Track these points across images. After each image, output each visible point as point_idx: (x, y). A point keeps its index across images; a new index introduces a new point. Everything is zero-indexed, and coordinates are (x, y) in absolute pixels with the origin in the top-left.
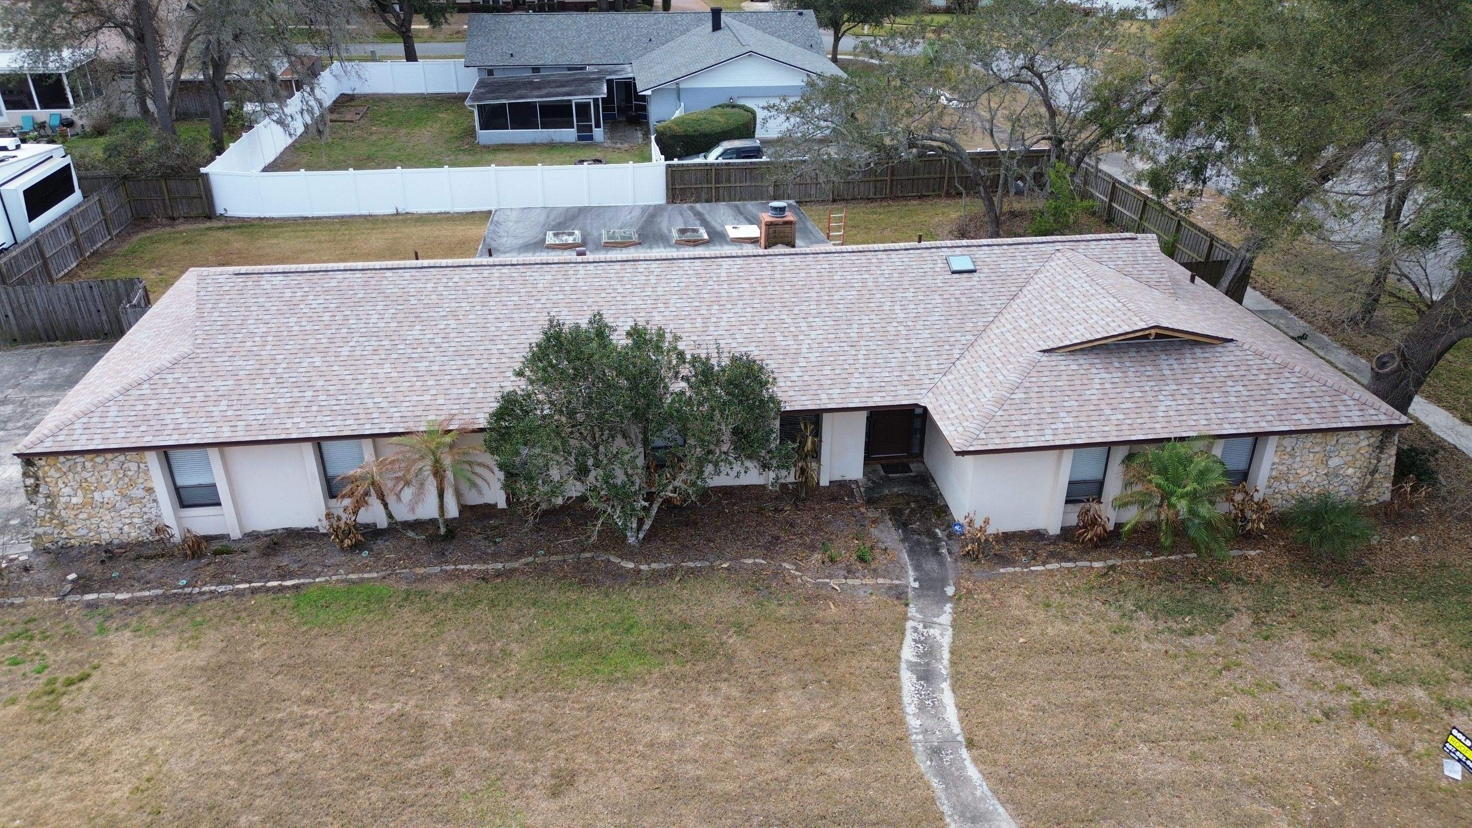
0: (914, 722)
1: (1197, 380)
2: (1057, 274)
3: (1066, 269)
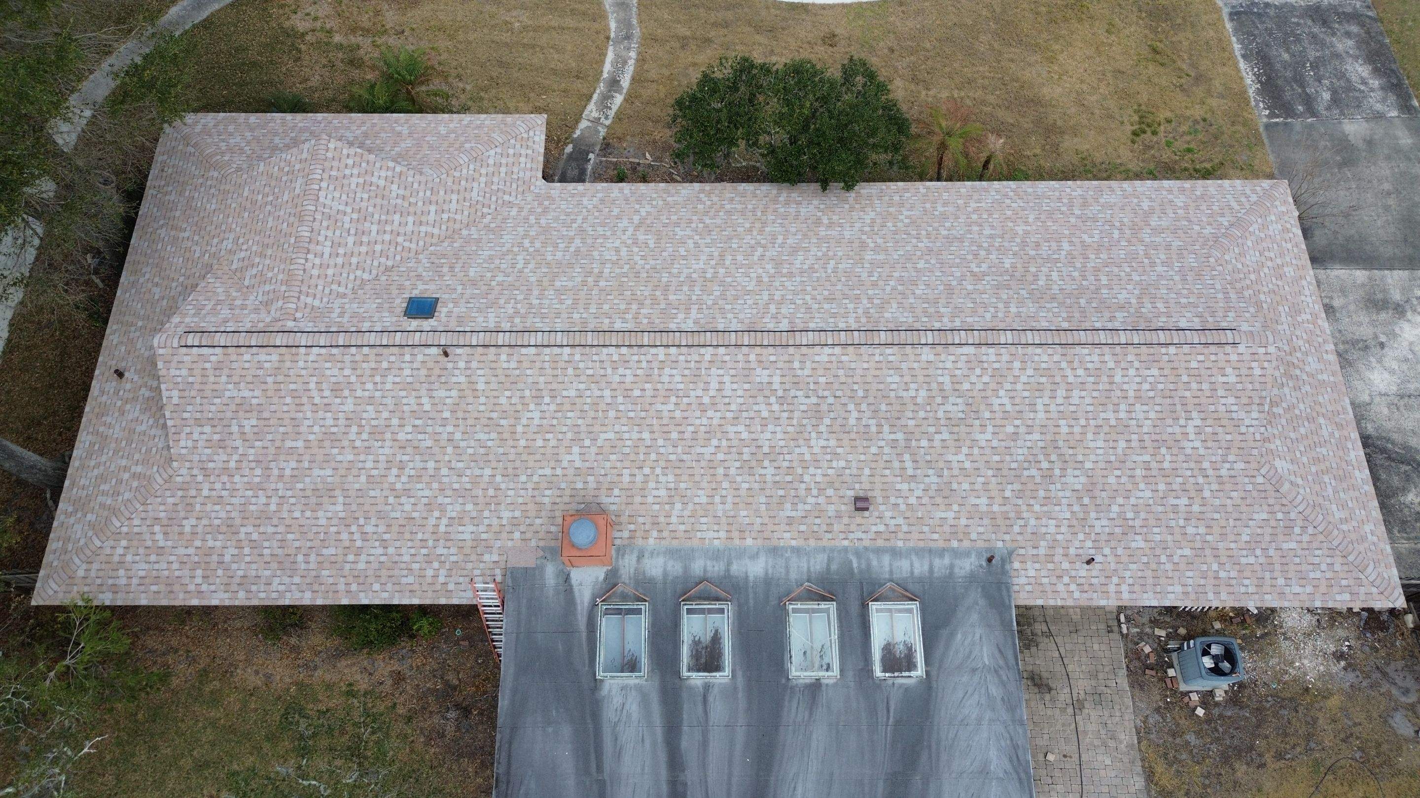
0: (633, 54)
2: (329, 279)
3: (313, 282)
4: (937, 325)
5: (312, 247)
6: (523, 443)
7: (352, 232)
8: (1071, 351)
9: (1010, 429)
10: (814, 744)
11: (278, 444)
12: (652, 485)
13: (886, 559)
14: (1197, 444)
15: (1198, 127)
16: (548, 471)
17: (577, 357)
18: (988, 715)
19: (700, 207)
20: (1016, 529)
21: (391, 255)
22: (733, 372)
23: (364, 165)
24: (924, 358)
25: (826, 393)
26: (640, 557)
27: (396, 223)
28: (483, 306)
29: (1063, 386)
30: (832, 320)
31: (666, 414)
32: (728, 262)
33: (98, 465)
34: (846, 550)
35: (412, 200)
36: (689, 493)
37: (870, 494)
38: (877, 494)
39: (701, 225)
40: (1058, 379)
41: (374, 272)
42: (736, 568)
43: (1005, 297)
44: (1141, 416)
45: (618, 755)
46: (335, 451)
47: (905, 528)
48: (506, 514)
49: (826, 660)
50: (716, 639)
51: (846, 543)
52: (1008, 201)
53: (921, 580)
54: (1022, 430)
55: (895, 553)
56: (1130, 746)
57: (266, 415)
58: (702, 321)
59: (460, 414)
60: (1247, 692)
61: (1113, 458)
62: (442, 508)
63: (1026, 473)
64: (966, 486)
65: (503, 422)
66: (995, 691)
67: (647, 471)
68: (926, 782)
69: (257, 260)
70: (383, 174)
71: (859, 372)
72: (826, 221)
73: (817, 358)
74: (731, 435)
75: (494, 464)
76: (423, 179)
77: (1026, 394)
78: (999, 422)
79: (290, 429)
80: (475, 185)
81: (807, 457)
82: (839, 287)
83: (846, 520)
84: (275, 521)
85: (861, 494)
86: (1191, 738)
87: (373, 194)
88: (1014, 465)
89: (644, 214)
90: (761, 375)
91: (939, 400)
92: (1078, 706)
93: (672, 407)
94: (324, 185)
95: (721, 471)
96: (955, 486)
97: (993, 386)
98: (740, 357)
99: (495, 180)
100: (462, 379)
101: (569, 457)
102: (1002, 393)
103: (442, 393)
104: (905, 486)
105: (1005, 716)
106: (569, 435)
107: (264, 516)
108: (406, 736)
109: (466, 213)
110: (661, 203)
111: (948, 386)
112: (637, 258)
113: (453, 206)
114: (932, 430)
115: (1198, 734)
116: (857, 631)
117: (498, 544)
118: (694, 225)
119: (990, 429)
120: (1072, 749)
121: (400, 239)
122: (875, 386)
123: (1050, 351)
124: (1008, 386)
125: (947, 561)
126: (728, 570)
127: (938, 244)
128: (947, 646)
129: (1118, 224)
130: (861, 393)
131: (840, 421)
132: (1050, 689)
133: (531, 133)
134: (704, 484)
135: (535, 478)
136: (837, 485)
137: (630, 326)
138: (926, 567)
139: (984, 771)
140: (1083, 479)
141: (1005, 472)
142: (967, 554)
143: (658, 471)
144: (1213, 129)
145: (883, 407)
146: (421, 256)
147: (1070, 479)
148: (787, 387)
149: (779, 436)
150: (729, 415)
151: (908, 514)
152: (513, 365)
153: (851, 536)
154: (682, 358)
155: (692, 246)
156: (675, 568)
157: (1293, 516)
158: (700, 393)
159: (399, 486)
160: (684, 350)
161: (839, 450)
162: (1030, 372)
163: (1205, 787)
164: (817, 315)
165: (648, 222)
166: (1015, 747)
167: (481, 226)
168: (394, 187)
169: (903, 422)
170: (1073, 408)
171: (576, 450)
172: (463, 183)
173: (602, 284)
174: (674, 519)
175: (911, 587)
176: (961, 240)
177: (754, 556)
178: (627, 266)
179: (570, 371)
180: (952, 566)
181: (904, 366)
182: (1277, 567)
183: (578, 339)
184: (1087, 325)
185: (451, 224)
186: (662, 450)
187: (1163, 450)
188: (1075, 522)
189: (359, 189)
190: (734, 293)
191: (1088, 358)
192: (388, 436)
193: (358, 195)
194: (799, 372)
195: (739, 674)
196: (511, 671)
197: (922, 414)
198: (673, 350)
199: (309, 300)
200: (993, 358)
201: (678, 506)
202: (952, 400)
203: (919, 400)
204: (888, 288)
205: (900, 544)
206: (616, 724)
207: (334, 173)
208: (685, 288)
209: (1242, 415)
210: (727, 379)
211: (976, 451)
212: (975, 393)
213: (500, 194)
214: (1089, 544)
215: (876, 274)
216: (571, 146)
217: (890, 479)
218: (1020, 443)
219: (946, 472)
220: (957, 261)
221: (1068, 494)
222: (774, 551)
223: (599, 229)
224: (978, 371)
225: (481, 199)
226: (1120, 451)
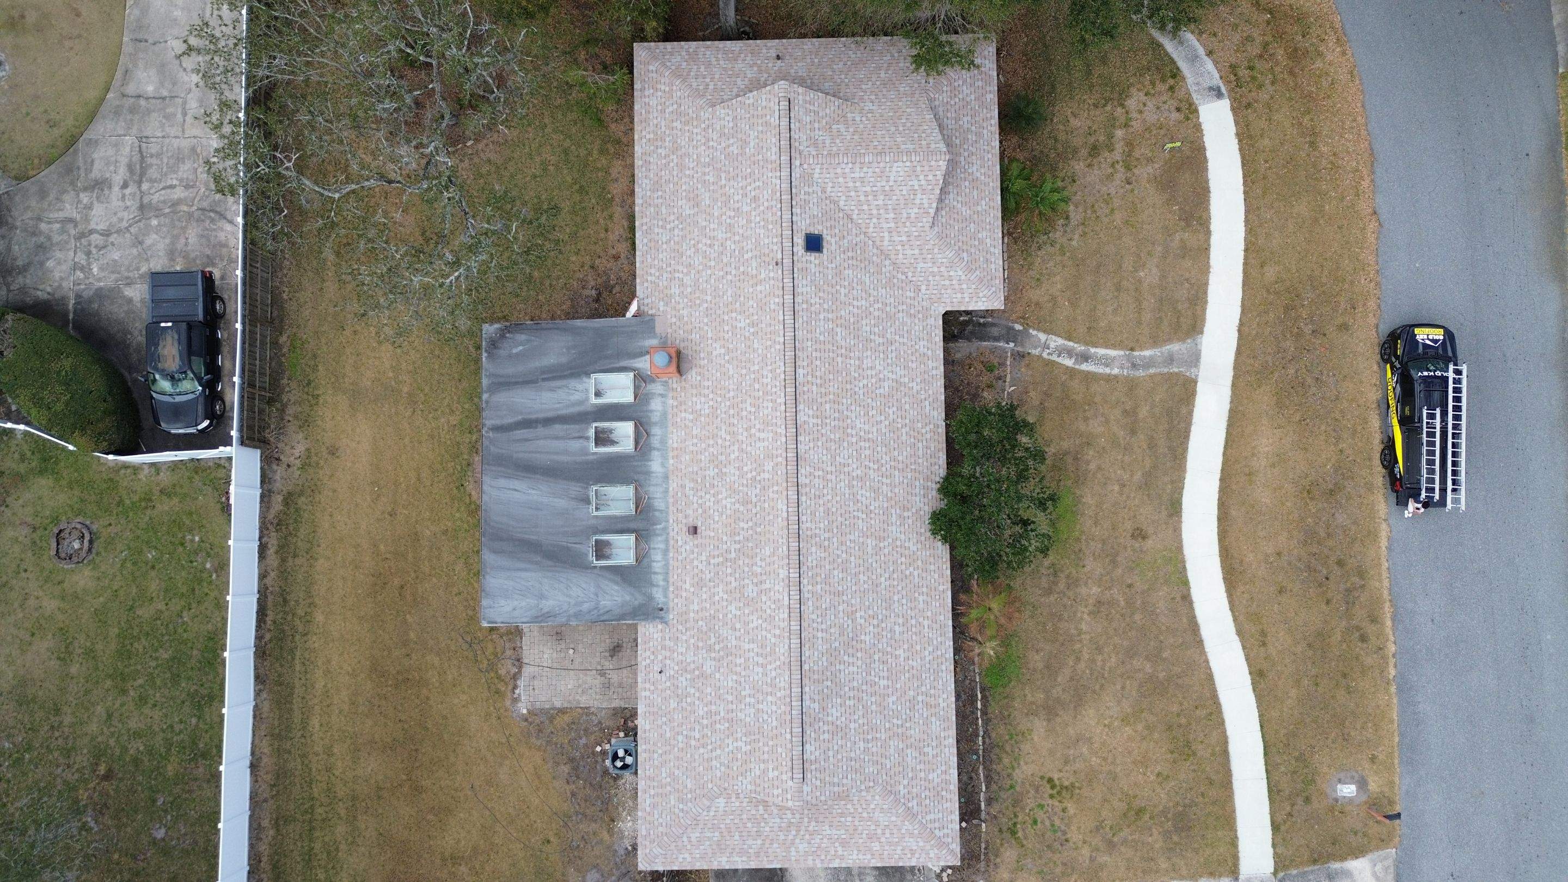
0: (1116, 371)
1: (958, 141)
2: (835, 180)
3: (831, 170)
4: (805, 582)
5: (858, 165)
6: (726, 318)
7: (874, 189)
8: (787, 667)
9: (738, 626)
10: (556, 500)
11: (723, 168)
12: (703, 399)
13: (662, 546)
14: (731, 748)
15: (1059, 834)
16: (710, 335)
17: (778, 347)
18: (573, 602)
19: (920, 425)
20: (680, 627)
21: (861, 216)
22: (770, 447)
23: (930, 187)
24: (781, 571)
25: (758, 508)
26: (662, 396)
27: (887, 216)
28: (817, 283)
29: (765, 662)
30: (809, 512)
31: (744, 406)
32: (862, 444)
33: (718, 60)
34: (668, 521)
35: (908, 224)
36: (698, 423)
37: (699, 535)
38: (698, 540)
39: (900, 426)
40: (769, 658)
41: (846, 208)
42: (655, 454)
43: (833, 630)
44: (746, 712)
45: (552, 390)
46: (719, 204)
47: (680, 558)
48: (685, 312)
49: (602, 508)
50: (613, 443)
51: (671, 521)
52: (931, 649)
53: (649, 566)
54: (738, 634)
55: (666, 552)
56: (579, 702)
57: (740, 158)
58: (806, 426)
59: (742, 277)
60: (611, 781)
61: (722, 691)
62: (688, 273)
63: (712, 635)
64: (704, 596)
65: (738, 304)
66: (586, 607)
67: (711, 396)
68: (537, 563)
69: (851, 130)
70: (925, 201)
71: (772, 529)
72: (906, 514)
73: (780, 501)
74: (732, 448)
75: (713, 301)
76: (927, 228)
77: (760, 637)
78: (742, 619)
79: (732, 174)
80: (930, 265)
81: (720, 496)
82: (839, 519)
83: (684, 521)
84: (680, 175)
85: (699, 531)
86: (583, 741)
87: (907, 197)
88: (717, 627)
89: (910, 385)
90: (769, 466)
91: (755, 581)
92: (602, 673)
93: (749, 409)
94: (908, 164)
95: (711, 442)
96: (704, 589)
97: (764, 616)
98: (780, 451)
99: (937, 278)
100: (763, 276)
101: (718, 347)
102: (760, 621)
103: (754, 264)
104: (704, 558)
105: (572, 612)
106: (731, 346)
107: (681, 167)
108: (582, 266)
109: (905, 261)
110: (923, 397)
111: (764, 587)
112: (865, 382)
113: (909, 252)
114: (737, 575)
115: (586, 745)
116: (619, 526)
117: (669, 309)
118: (899, 420)
119: (738, 613)
120: (576, 665)
121: (875, 220)
122: (763, 539)
123: (786, 654)
124: (764, 625)
125: (661, 583)
126: (654, 449)
127: (884, 592)
128: (610, 580)
129: (908, 725)
130: (759, 530)
131: (741, 517)
132: (612, 656)
133: (984, 299)
134: (704, 432)
135: (706, 328)
136: (704, 515)
137: (800, 379)
138: (657, 570)
139: (542, 597)
140: (709, 671)
141: (713, 622)
142: (666, 596)
143: (711, 403)
144: (1057, 845)
145: (750, 545)
146: (862, 236)
147: (709, 663)
148: (762, 482)
149: (732, 478)
150: (744, 446)
151: (688, 560)
152: (772, 307)
153: (675, 525)
154: (778, 414)
155: (879, 419)
156: (655, 417)
157: (689, 804)
158: (757, 426)
159: (700, 245)
160: (783, 415)
161: (724, 516)
162: (773, 640)
163: (556, 744)
164: (813, 502)
165: (902, 388)
166: (555, 616)
167: (895, 273)
168: (916, 210)
169: (742, 557)
170: (751, 667)
171: (723, 351)
172: (930, 256)
173: (840, 359)
174: (683, 415)
175: (646, 560)
176: (888, 608)
177: (663, 465)
178: (856, 375)
179: (769, 343)
180: (658, 586)
181: (776, 558)
182: (660, 791)
183: (789, 346)
184: (805, 681)
185: (894, 252)
186: (723, 405)
187: (727, 725)
188: (684, 664)
189: (909, 188)
190: (833, 448)
191: (782, 679)
192: (729, 235)
193: (904, 188)
194: (771, 490)
195: (595, 457)
196: (596, 325)
197: (746, 569)
198: (783, 407)
199: (818, 170)
200: (781, 616)
201: (691, 417)
202: (755, 589)
203: (755, 568)
204: (840, 552)
205: (671, 555)
206: (567, 387)
207: (919, 168)
208: (837, 415)
209: (749, 779)
210: (766, 443)
211: (725, 603)
212: (759, 604)
213: (925, 283)
214: (672, 673)
215: (852, 545)
216: (1021, 328)
217: (708, 549)
218: (730, 631)
219: (712, 584)
220: (867, 603)
221: (701, 661)
222: (666, 477)
223: (894, 355)
224: (773, 606)
225: (919, 269)
226: (726, 696)
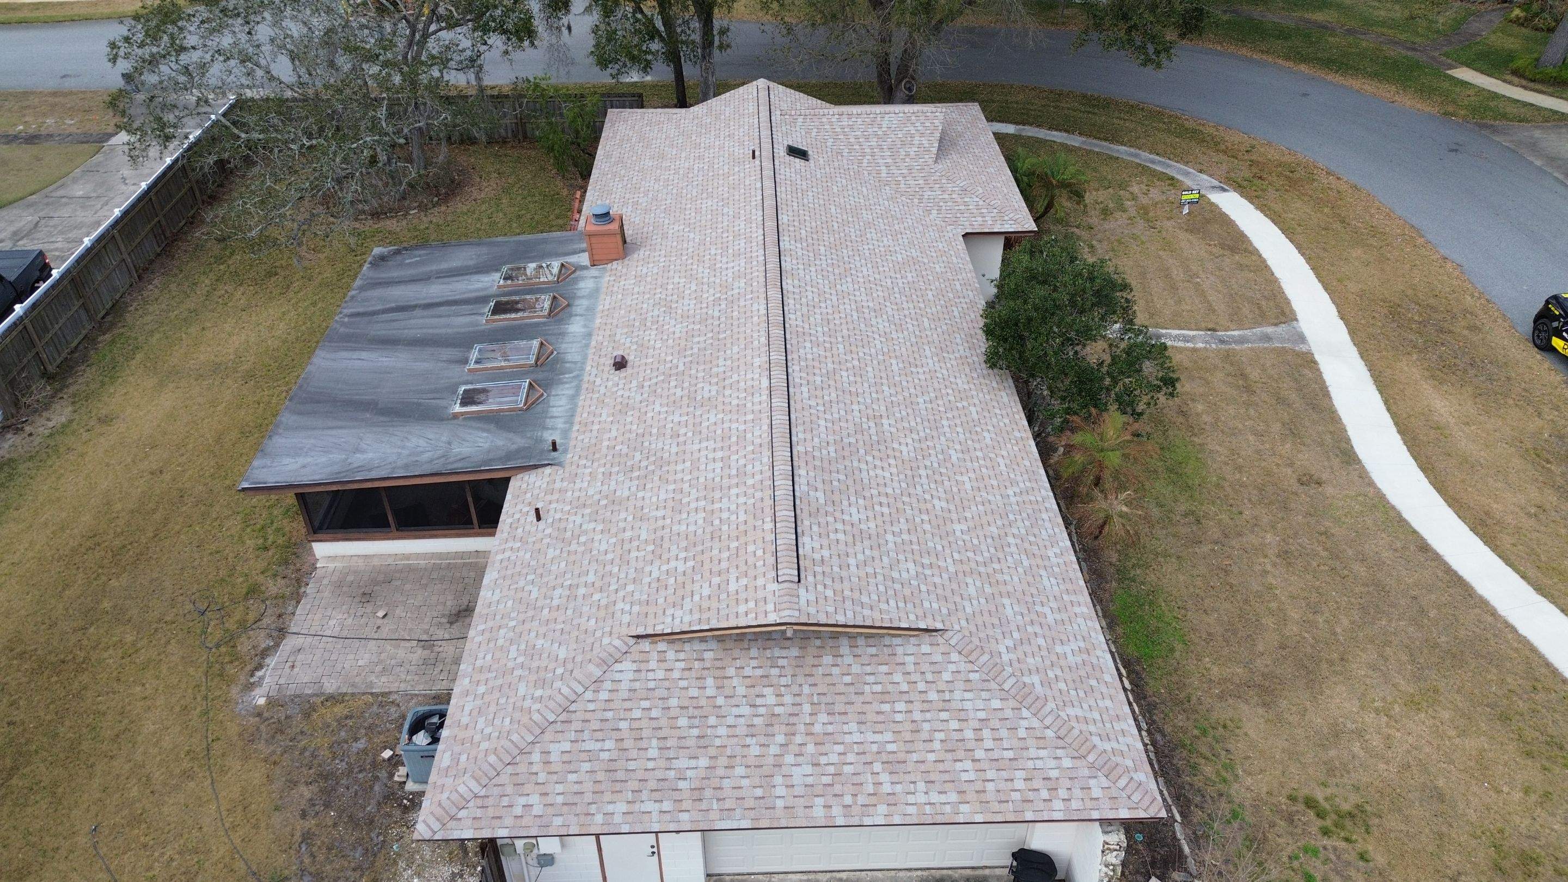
2: (820, 127)
3: (815, 119)
4: (794, 368)
6: (688, 206)
7: (865, 133)
8: (765, 448)
9: (682, 431)
10: (417, 364)
11: (694, 133)
12: (651, 265)
13: (569, 391)
14: (655, 575)
16: (666, 223)
20: (582, 462)
21: (852, 154)
22: (742, 270)
23: (929, 132)
24: (756, 360)
25: (723, 319)
26: (595, 278)
27: (882, 154)
28: (802, 174)
29: (727, 454)
30: (798, 313)
31: (707, 252)
34: (583, 368)
35: (907, 160)
36: (642, 283)
37: (628, 367)
38: (627, 372)
40: (734, 448)
41: (834, 147)
42: (577, 319)
43: (843, 425)
44: (691, 519)
45: (446, 283)
47: (596, 396)
49: (484, 361)
50: (518, 310)
51: (588, 367)
52: (1016, 490)
53: (544, 412)
54: (682, 439)
55: (574, 396)
56: (371, 685)
58: (793, 253)
59: (710, 178)
61: (646, 510)
62: (645, 196)
63: (637, 454)
64: (629, 420)
65: (704, 194)
67: (662, 260)
68: (363, 420)
70: (925, 143)
71: (742, 329)
73: (755, 304)
74: (687, 286)
75: (673, 202)
76: (930, 164)
77: (719, 432)
78: (690, 422)
81: (666, 327)
82: (845, 331)
85: (629, 363)
86: (361, 744)
87: (904, 139)
88: (646, 444)
89: (931, 265)
90: (739, 284)
91: (714, 381)
92: (427, 644)
93: (713, 253)
94: (901, 115)
95: (658, 291)
96: (630, 413)
97: (728, 409)
98: (755, 269)
100: (736, 170)
101: (676, 227)
102: (720, 416)
103: (726, 167)
104: (634, 385)
106: (693, 221)
107: (647, 146)
109: (908, 189)
111: (729, 382)
113: (911, 182)
114: (686, 385)
115: (363, 751)
116: (508, 374)
119: (684, 419)
120: (384, 633)
121: (868, 157)
122: (729, 342)
123: (764, 435)
124: (727, 418)
125: (561, 424)
127: (924, 413)
128: (478, 429)
130: (722, 336)
131: (697, 333)
132: (451, 623)
133: (1012, 222)
134: (649, 287)
135: (661, 220)
136: (639, 348)
137: (784, 222)
138: (556, 414)
140: (626, 494)
141: (640, 440)
142: (565, 435)
143: (662, 264)
145: (709, 352)
146: (855, 166)
147: (627, 485)
148: (730, 298)
149: (686, 308)
150: (705, 280)
151: (608, 394)
152: (747, 183)
153: (594, 368)
154: (754, 244)
156: (583, 292)
157: (557, 684)
158: (725, 261)
161: (670, 341)
162: (742, 428)
163: (303, 751)
164: (804, 308)
165: (921, 264)
166: (369, 470)
168: (916, 149)
169: (694, 366)
170: (702, 467)
171: (682, 227)
172: (937, 185)
174: (622, 283)
176: (934, 429)
177: (586, 327)
179: (742, 204)
180: (554, 429)
181: (748, 351)
182: (499, 682)
183: (769, 199)
184: (799, 463)
185: (893, 182)
186: (678, 260)
187: (651, 548)
188: (582, 500)
189: (905, 132)
190: (831, 277)
191: (757, 464)
192: (696, 161)
193: (899, 132)
194: (742, 300)
197: (701, 375)
200: (757, 400)
201: (633, 282)
202: (714, 388)
203: (714, 370)
204: (848, 358)
205: (582, 396)
207: (913, 118)
210: (736, 269)
211: (663, 416)
212: (720, 400)
214: (558, 516)
217: (641, 375)
218: (668, 441)
219: (644, 404)
220: (898, 415)
221: (612, 487)
222: (588, 334)
224: (743, 395)
225: (926, 197)
226: (653, 513)
